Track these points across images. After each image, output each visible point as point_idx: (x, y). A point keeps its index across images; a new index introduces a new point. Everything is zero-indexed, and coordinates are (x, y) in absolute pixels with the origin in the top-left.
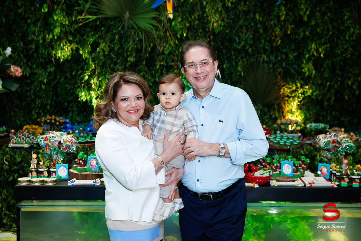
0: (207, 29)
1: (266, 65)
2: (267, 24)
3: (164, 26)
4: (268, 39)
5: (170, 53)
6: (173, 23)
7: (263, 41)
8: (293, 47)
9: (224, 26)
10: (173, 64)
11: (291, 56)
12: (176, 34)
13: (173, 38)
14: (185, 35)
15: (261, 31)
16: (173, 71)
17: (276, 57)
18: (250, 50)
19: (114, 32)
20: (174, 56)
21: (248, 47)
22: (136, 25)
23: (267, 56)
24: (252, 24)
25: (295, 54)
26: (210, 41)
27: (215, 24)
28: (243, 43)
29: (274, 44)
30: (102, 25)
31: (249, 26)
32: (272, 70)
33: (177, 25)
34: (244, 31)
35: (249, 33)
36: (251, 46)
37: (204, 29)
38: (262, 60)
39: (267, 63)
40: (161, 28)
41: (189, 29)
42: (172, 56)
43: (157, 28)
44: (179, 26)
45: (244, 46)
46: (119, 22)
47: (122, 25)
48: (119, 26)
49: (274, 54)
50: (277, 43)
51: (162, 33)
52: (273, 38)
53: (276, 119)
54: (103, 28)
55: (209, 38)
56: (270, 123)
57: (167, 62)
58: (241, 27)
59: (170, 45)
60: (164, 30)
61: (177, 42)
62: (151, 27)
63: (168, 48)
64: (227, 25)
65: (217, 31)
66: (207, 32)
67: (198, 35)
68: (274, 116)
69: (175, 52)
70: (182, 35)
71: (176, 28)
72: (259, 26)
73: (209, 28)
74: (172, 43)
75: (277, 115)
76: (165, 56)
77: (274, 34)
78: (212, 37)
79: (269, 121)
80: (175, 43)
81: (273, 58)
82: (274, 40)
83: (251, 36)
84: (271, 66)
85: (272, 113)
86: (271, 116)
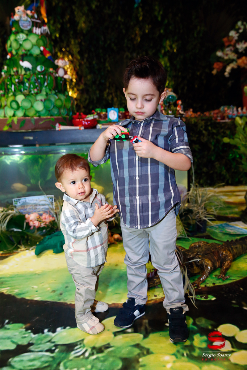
2: (127, 25)
4: (130, 37)
8: (152, 45)
11: (150, 53)
14: (58, 36)
15: (124, 31)
23: (130, 53)
24: (116, 26)
25: (154, 51)
26: (80, 42)
27: (83, 25)
28: (109, 42)
29: (135, 42)
31: (114, 28)
34: (109, 31)
35: (113, 33)
36: (115, 44)
37: (75, 31)
38: (125, 56)
45: (109, 45)
49: (136, 51)
58: (107, 28)
64: (93, 26)
65: (85, 31)
72: (122, 27)
77: (134, 33)
78: (82, 38)
82: (135, 38)
83: (115, 36)
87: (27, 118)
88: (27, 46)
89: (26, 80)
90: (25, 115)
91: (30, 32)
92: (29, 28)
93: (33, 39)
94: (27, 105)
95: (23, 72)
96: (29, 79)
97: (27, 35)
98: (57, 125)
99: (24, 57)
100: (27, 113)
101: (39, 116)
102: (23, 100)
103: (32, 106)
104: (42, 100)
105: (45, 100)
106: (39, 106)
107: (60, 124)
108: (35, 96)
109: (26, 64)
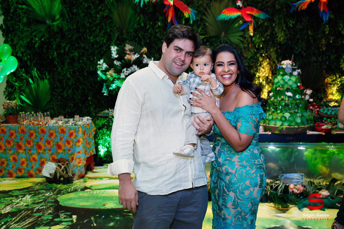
0: (275, 42)
1: (315, 64)
2: (315, 37)
3: (247, 41)
4: (317, 46)
5: (251, 58)
6: (254, 39)
7: (313, 48)
8: (334, 51)
9: (287, 39)
10: (253, 64)
11: (332, 57)
12: (255, 46)
13: (253, 48)
14: (261, 46)
15: (312, 41)
16: (253, 69)
17: (322, 58)
18: (304, 54)
19: (215, 45)
20: (253, 59)
21: (303, 52)
22: (229, 40)
23: (316, 58)
24: (306, 37)
25: (335, 56)
26: (277, 49)
27: (281, 38)
28: (300, 50)
29: (321, 50)
30: (207, 41)
31: (304, 38)
32: (319, 67)
33: (256, 40)
34: (300, 42)
35: (303, 43)
36: (305, 51)
37: (273, 41)
38: (312, 60)
39: (316, 62)
40: (245, 42)
41: (264, 42)
42: (252, 60)
43: (242, 42)
44: (257, 40)
45: (300, 52)
46: (218, 39)
47: (219, 41)
48: (218, 42)
49: (321, 56)
50: (323, 49)
51: (246, 46)
52: (320, 46)
53: (322, 99)
54: (208, 44)
55: (277, 46)
56: (318, 101)
57: (249, 64)
58: (298, 39)
59: (251, 52)
60: (247, 43)
61: (255, 50)
62: (239, 41)
63: (250, 55)
64: (289, 38)
65: (282, 43)
66: (275, 43)
67: (269, 46)
68: (320, 97)
69: (254, 57)
70: (259, 45)
71: (255, 42)
72: (310, 38)
73: (277, 41)
74: (252, 51)
75: (323, 96)
76: (247, 60)
77: (321, 43)
78: (278, 47)
79: (317, 100)
80: (254, 51)
81: (320, 59)
82: (321, 47)
83: (305, 45)
84: (319, 64)
85: (319, 95)
86: (318, 97)
87: (291, 127)
88: (290, 83)
89: (290, 104)
90: (289, 125)
91: (291, 75)
92: (290, 72)
93: (294, 79)
94: (291, 119)
95: (287, 99)
96: (292, 104)
97: (290, 76)
98: (308, 131)
99: (288, 90)
100: (291, 124)
101: (298, 126)
102: (290, 117)
103: (294, 120)
104: (300, 116)
105: (301, 116)
106: (299, 120)
107: (309, 131)
108: (296, 114)
109: (289, 94)
